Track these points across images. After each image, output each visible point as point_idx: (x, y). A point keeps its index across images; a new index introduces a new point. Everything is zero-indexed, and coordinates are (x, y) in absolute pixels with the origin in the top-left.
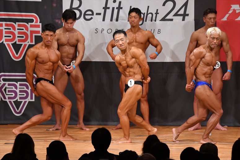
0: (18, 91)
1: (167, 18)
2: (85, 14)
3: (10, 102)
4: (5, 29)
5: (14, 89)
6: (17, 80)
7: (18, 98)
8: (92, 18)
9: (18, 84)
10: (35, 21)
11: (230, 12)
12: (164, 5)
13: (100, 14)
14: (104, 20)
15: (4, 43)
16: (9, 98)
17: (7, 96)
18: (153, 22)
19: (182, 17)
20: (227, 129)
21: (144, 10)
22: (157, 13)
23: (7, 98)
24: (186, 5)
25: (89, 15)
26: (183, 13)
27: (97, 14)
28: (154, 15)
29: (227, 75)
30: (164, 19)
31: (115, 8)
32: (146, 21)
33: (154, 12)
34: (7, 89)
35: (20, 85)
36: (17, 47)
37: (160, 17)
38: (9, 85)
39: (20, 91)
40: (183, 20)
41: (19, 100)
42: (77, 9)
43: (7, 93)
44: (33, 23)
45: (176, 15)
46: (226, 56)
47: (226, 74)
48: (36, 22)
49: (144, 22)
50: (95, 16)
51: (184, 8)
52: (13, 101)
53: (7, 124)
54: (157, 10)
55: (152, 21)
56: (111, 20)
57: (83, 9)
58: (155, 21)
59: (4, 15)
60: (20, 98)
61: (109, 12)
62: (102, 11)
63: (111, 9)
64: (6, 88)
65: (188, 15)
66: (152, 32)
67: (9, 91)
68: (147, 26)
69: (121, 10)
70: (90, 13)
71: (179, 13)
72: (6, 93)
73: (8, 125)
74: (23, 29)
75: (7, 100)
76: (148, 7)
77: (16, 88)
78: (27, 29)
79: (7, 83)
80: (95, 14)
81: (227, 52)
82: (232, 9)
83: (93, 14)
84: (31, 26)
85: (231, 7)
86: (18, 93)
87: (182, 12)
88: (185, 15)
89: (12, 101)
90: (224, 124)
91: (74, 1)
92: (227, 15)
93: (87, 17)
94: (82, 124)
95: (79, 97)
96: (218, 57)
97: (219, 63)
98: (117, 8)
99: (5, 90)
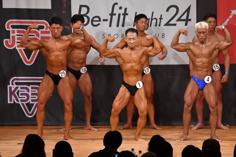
0: (30, 94)
1: (171, 23)
2: (92, 21)
3: (23, 104)
4: (17, 35)
5: (26, 92)
6: (29, 84)
7: (30, 100)
8: (99, 24)
9: (30, 88)
10: (45, 27)
11: (231, 17)
12: (167, 10)
13: (106, 20)
14: (110, 26)
15: (17, 48)
16: (22, 101)
17: (19, 99)
18: (158, 26)
19: (185, 22)
21: (149, 16)
22: (161, 19)
23: (20, 101)
25: (96, 21)
26: (185, 18)
27: (104, 20)
28: (159, 21)
30: (167, 24)
31: (121, 14)
32: (151, 26)
33: (158, 18)
34: (20, 93)
35: (32, 88)
36: (28, 52)
37: (164, 22)
38: (21, 88)
39: (32, 94)
40: (186, 24)
41: (31, 103)
42: (85, 15)
43: (20, 96)
44: (44, 30)
45: (179, 20)
46: (224, 59)
47: (224, 77)
49: (149, 27)
50: (102, 22)
51: (186, 13)
52: (26, 104)
53: (19, 126)
54: (161, 15)
55: (156, 26)
56: (118, 26)
57: (91, 16)
58: (160, 26)
59: (16, 22)
60: (32, 101)
61: (115, 18)
62: (109, 18)
63: (117, 15)
64: (18, 91)
65: (190, 20)
66: (157, 36)
69: (126, 16)
70: (97, 19)
71: (181, 18)
72: (18, 96)
73: (21, 126)
74: (34, 36)
75: (20, 103)
76: (153, 12)
77: (28, 91)
78: (38, 35)
79: (20, 86)
80: (102, 20)
82: (232, 14)
83: (100, 21)
84: (42, 32)
85: (231, 12)
86: (30, 96)
88: (187, 20)
89: (24, 103)
90: (225, 124)
91: (82, 8)
92: (228, 20)
93: (95, 23)
94: (90, 126)
95: (87, 100)
96: (217, 60)
97: (218, 66)
98: (123, 14)
99: (18, 93)
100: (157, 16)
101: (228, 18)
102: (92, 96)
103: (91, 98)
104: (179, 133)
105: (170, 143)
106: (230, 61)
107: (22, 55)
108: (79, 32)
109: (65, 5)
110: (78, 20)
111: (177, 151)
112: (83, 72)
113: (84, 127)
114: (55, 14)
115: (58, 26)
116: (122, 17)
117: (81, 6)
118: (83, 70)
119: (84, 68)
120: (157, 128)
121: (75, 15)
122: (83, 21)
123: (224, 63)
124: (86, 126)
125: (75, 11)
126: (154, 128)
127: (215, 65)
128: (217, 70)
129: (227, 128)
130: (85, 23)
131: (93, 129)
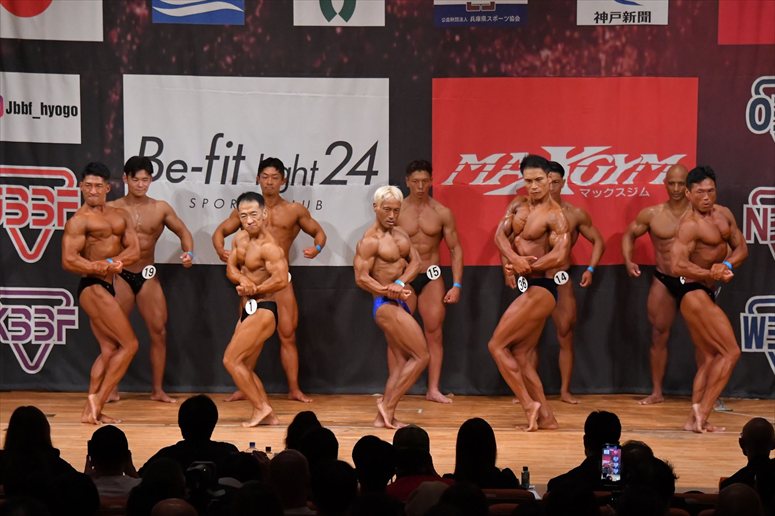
0: (32, 323)
1: (335, 178)
2: (169, 170)
3: (16, 346)
4: (7, 198)
5: (24, 319)
6: (30, 303)
7: (32, 337)
8: (183, 178)
9: (32, 310)
10: (67, 182)
11: (460, 168)
12: (328, 152)
13: (199, 169)
14: (207, 181)
15: (5, 226)
16: (14, 338)
17: (9, 335)
18: (308, 185)
19: (365, 177)
20: (453, 399)
21: (288, 163)
22: (314, 169)
23: (10, 338)
24: (372, 152)
25: (177, 170)
26: (366, 169)
27: (194, 169)
28: (310, 173)
29: (453, 294)
30: (328, 181)
31: (231, 158)
32: (292, 184)
33: (309, 167)
34: (10, 321)
35: (37, 311)
36: (30, 235)
37: (320, 176)
38: (14, 311)
39: (37, 324)
40: (367, 182)
41: (34, 342)
42: (154, 158)
43: (10, 328)
44: (64, 188)
45: (353, 172)
46: (451, 256)
47: (450, 292)
48: (71, 185)
49: (289, 186)
50: (189, 174)
51: (368, 159)
52: (23, 345)
53: (9, 391)
54: (315, 162)
55: (304, 184)
56: (223, 182)
57: (166, 159)
58: (311, 184)
59: (6, 171)
60: (37, 338)
61: (218, 165)
62: (205, 164)
63: (222, 160)
64: (8, 317)
65: (376, 173)
66: (306, 205)
67: (14, 324)
68: (296, 193)
69: (242, 162)
70: (179, 167)
71: (358, 169)
72: (7, 327)
73: (13, 393)
74: (43, 200)
75: (11, 343)
76: (298, 156)
77: (28, 316)
78: (51, 199)
79: (10, 307)
80: (189, 169)
81: (453, 248)
82: (463, 162)
83: (185, 170)
84: (61, 193)
85: (461, 159)
86: (33, 328)
87: (364, 167)
88: (370, 173)
89: (20, 343)
90: (448, 391)
91: (148, 143)
92: (454, 175)
93: (174, 175)
94: (160, 393)
95: (155, 337)
96: (435, 257)
97: (438, 269)
98: (234, 158)
99: (6, 321)
100: (306, 163)
101: (454, 171)
102: (167, 330)
103: (164, 332)
104: (350, 409)
105: (332, 430)
106: (463, 260)
107: (18, 243)
108: (140, 194)
109: (111, 136)
110: (140, 168)
111: (345, 448)
112: (147, 277)
113: (149, 396)
114: (89, 155)
115: (99, 180)
116: (232, 164)
117: (145, 140)
118: (148, 272)
119: (149, 267)
120: (303, 399)
121: (133, 159)
122: (150, 171)
123: (451, 262)
124: (154, 393)
125: (131, 150)
126: (297, 400)
127: (431, 268)
128: (435, 278)
129: (450, 401)
130: (153, 175)
131: (168, 399)
